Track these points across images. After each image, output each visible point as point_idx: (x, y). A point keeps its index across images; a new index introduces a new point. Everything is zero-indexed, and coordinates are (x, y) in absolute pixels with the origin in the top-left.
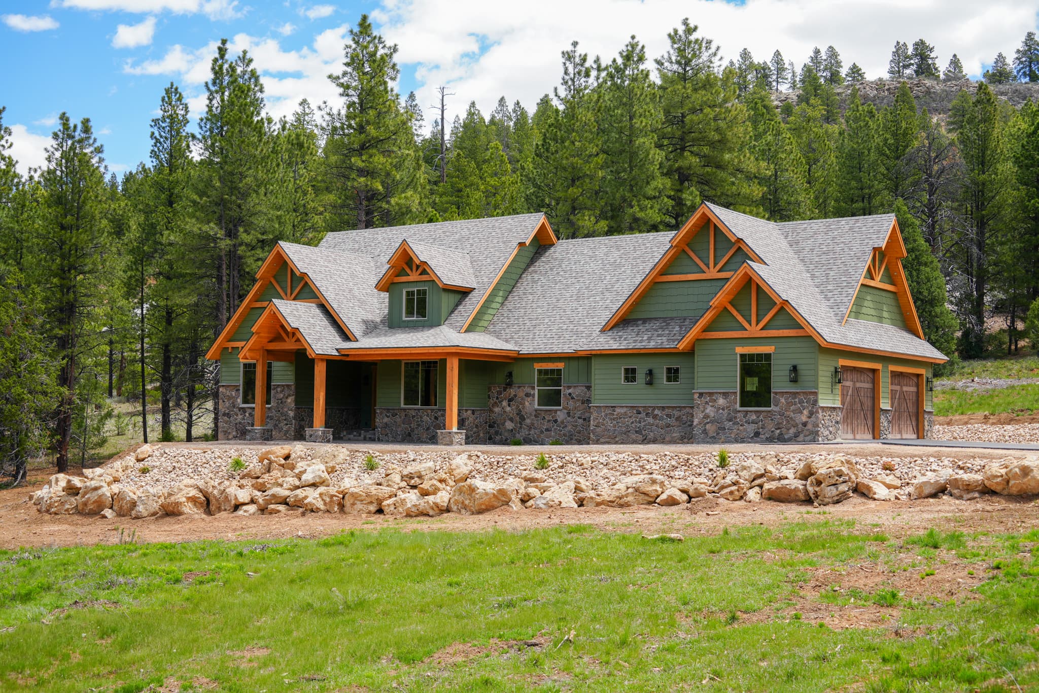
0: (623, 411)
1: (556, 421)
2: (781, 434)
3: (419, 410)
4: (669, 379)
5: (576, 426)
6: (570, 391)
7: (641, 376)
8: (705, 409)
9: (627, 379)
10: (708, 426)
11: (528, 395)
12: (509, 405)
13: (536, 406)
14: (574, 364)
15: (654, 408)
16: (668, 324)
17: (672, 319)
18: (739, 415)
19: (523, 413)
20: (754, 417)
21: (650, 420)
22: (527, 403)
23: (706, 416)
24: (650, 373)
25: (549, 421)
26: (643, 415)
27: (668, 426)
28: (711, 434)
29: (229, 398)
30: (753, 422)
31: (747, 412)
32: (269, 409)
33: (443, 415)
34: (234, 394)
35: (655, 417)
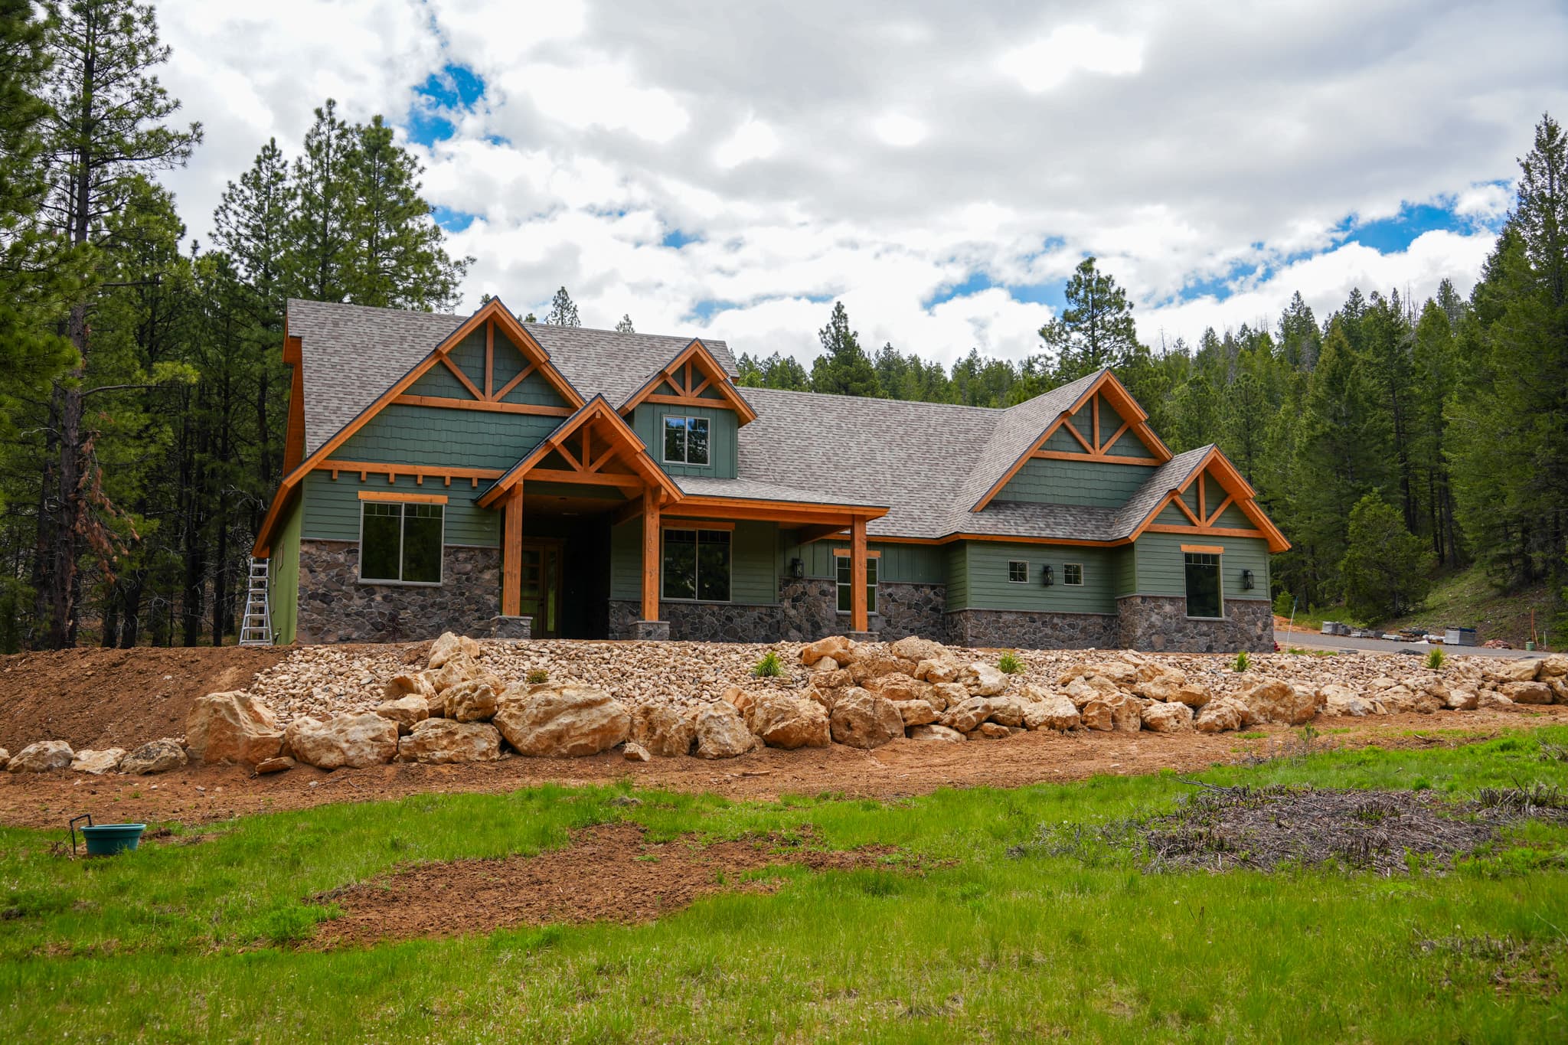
0: (1012, 617)
3: (696, 605)
4: (1068, 580)
6: (890, 590)
7: (1032, 571)
8: (1149, 616)
9: (1013, 576)
10: (1154, 638)
11: (823, 593)
12: (794, 607)
13: (838, 611)
14: (891, 553)
15: (1054, 615)
17: (1053, 505)
18: (1188, 625)
19: (818, 618)
20: (1205, 628)
21: (1048, 631)
22: (824, 605)
23: (1152, 626)
24: (1046, 570)
26: (1039, 624)
28: (1158, 646)
29: (329, 566)
30: (1205, 634)
31: (1197, 621)
32: (436, 589)
33: (741, 616)
34: (341, 558)
35: (1054, 627)
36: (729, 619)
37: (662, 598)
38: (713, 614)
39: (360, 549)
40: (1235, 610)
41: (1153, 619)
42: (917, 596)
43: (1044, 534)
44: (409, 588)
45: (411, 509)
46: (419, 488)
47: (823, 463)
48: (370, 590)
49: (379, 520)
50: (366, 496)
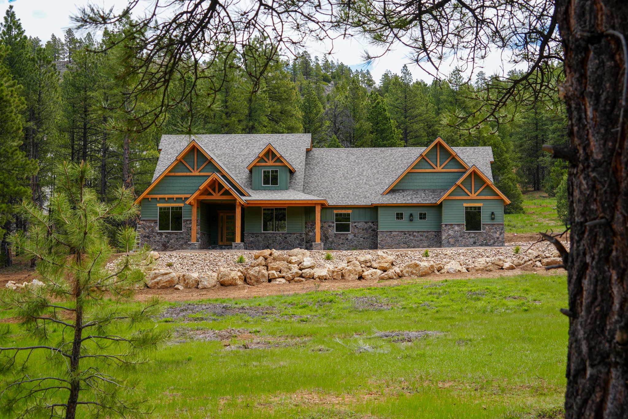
0: (396, 233)
1: (347, 239)
2: (486, 243)
3: (274, 234)
4: (421, 218)
5: (359, 242)
6: (355, 224)
7: (406, 216)
8: (448, 231)
9: (398, 218)
10: (450, 240)
11: (330, 226)
13: (335, 232)
14: (356, 211)
15: (414, 232)
16: (417, 192)
17: (418, 190)
18: (466, 234)
19: (328, 235)
20: (473, 235)
21: (412, 238)
22: (330, 230)
23: (449, 235)
24: (411, 215)
25: (343, 239)
26: (408, 235)
27: (421, 240)
28: (452, 243)
29: (149, 227)
30: (473, 237)
31: (470, 233)
32: (181, 233)
33: (290, 237)
34: (152, 225)
35: (414, 236)
36: (286, 238)
37: (262, 231)
38: (280, 236)
39: (158, 221)
40: (487, 228)
41: (450, 233)
42: (366, 226)
43: (408, 202)
44: (173, 233)
45: (172, 208)
46: (167, 202)
47: (341, 177)
48: (161, 234)
49: (164, 213)
50: (159, 205)
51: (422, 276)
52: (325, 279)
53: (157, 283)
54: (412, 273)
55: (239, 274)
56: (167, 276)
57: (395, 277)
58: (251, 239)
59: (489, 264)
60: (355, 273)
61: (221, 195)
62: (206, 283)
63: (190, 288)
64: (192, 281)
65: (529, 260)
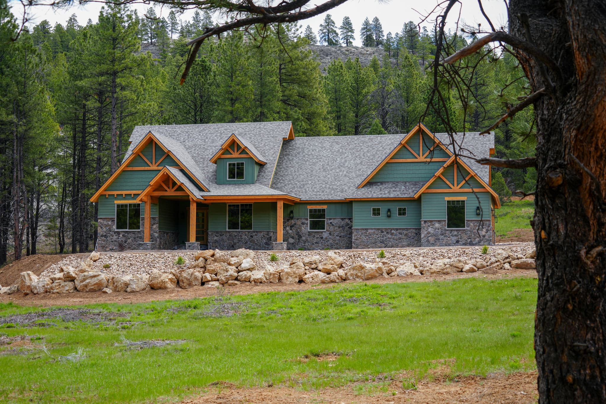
0: (372, 231)
1: (322, 238)
2: (471, 241)
3: (239, 232)
4: (400, 214)
5: (335, 240)
6: (331, 221)
7: (383, 212)
8: (428, 229)
9: (374, 214)
10: (429, 238)
11: (303, 224)
12: (291, 229)
13: (309, 230)
14: (333, 206)
15: (392, 229)
16: (397, 185)
17: (398, 182)
18: (447, 232)
19: (301, 234)
20: (456, 233)
21: (389, 236)
22: (303, 228)
23: (429, 233)
24: (389, 210)
25: (317, 238)
26: (385, 233)
27: (400, 239)
28: (432, 242)
29: (106, 226)
30: (455, 236)
31: (452, 230)
32: (139, 232)
33: (256, 235)
34: (110, 223)
35: (392, 234)
36: (252, 237)
37: (227, 230)
38: (246, 235)
39: (116, 220)
40: (472, 224)
41: (429, 230)
42: (343, 223)
43: (384, 196)
44: (130, 232)
45: (130, 205)
46: (124, 199)
47: (320, 169)
48: (118, 233)
49: (121, 209)
50: (117, 202)
51: (368, 279)
52: (261, 283)
53: (86, 286)
54: (358, 277)
55: (171, 276)
56: (96, 278)
57: (337, 281)
58: (215, 238)
59: (447, 266)
60: (295, 276)
61: (175, 191)
62: (134, 286)
63: (118, 291)
64: (121, 284)
65: (497, 262)
